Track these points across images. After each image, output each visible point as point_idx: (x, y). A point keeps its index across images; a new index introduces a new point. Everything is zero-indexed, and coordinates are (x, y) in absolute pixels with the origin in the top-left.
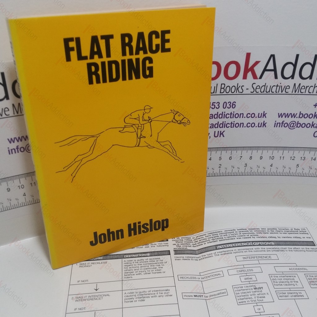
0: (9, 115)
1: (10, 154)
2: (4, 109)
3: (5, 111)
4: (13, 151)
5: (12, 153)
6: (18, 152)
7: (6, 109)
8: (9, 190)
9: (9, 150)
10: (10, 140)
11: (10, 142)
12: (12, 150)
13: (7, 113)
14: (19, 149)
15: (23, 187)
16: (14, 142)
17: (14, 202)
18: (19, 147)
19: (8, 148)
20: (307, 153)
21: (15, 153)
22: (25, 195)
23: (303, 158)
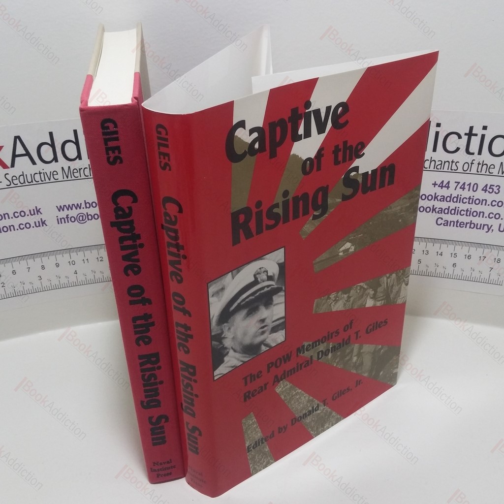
0: (58, 179)
1: (58, 223)
2: (52, 172)
3: (53, 175)
4: (63, 220)
5: (61, 223)
6: (68, 222)
7: (55, 173)
8: (57, 265)
9: (58, 219)
10: (59, 207)
11: (59, 211)
12: (61, 219)
13: (56, 177)
14: (69, 219)
15: (73, 263)
16: (63, 210)
17: (64, 281)
18: (70, 216)
19: (57, 217)
20: (430, 245)
21: (65, 222)
22: (77, 273)
23: (425, 252)
